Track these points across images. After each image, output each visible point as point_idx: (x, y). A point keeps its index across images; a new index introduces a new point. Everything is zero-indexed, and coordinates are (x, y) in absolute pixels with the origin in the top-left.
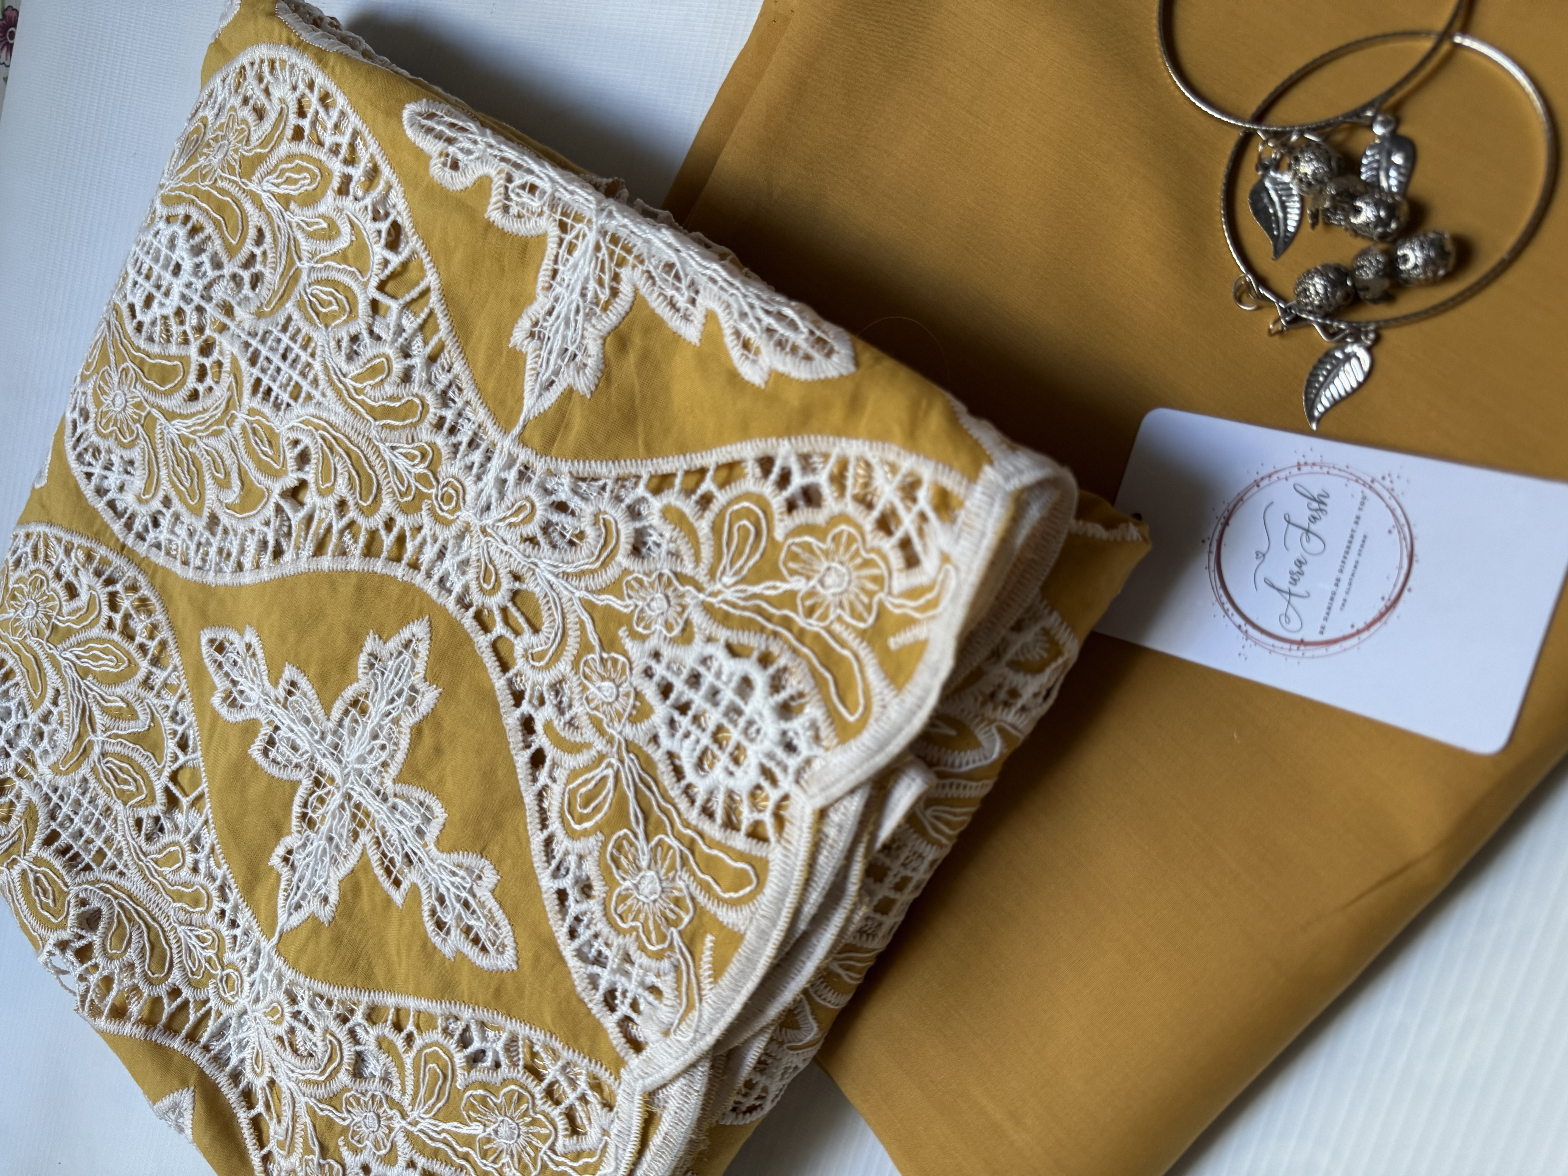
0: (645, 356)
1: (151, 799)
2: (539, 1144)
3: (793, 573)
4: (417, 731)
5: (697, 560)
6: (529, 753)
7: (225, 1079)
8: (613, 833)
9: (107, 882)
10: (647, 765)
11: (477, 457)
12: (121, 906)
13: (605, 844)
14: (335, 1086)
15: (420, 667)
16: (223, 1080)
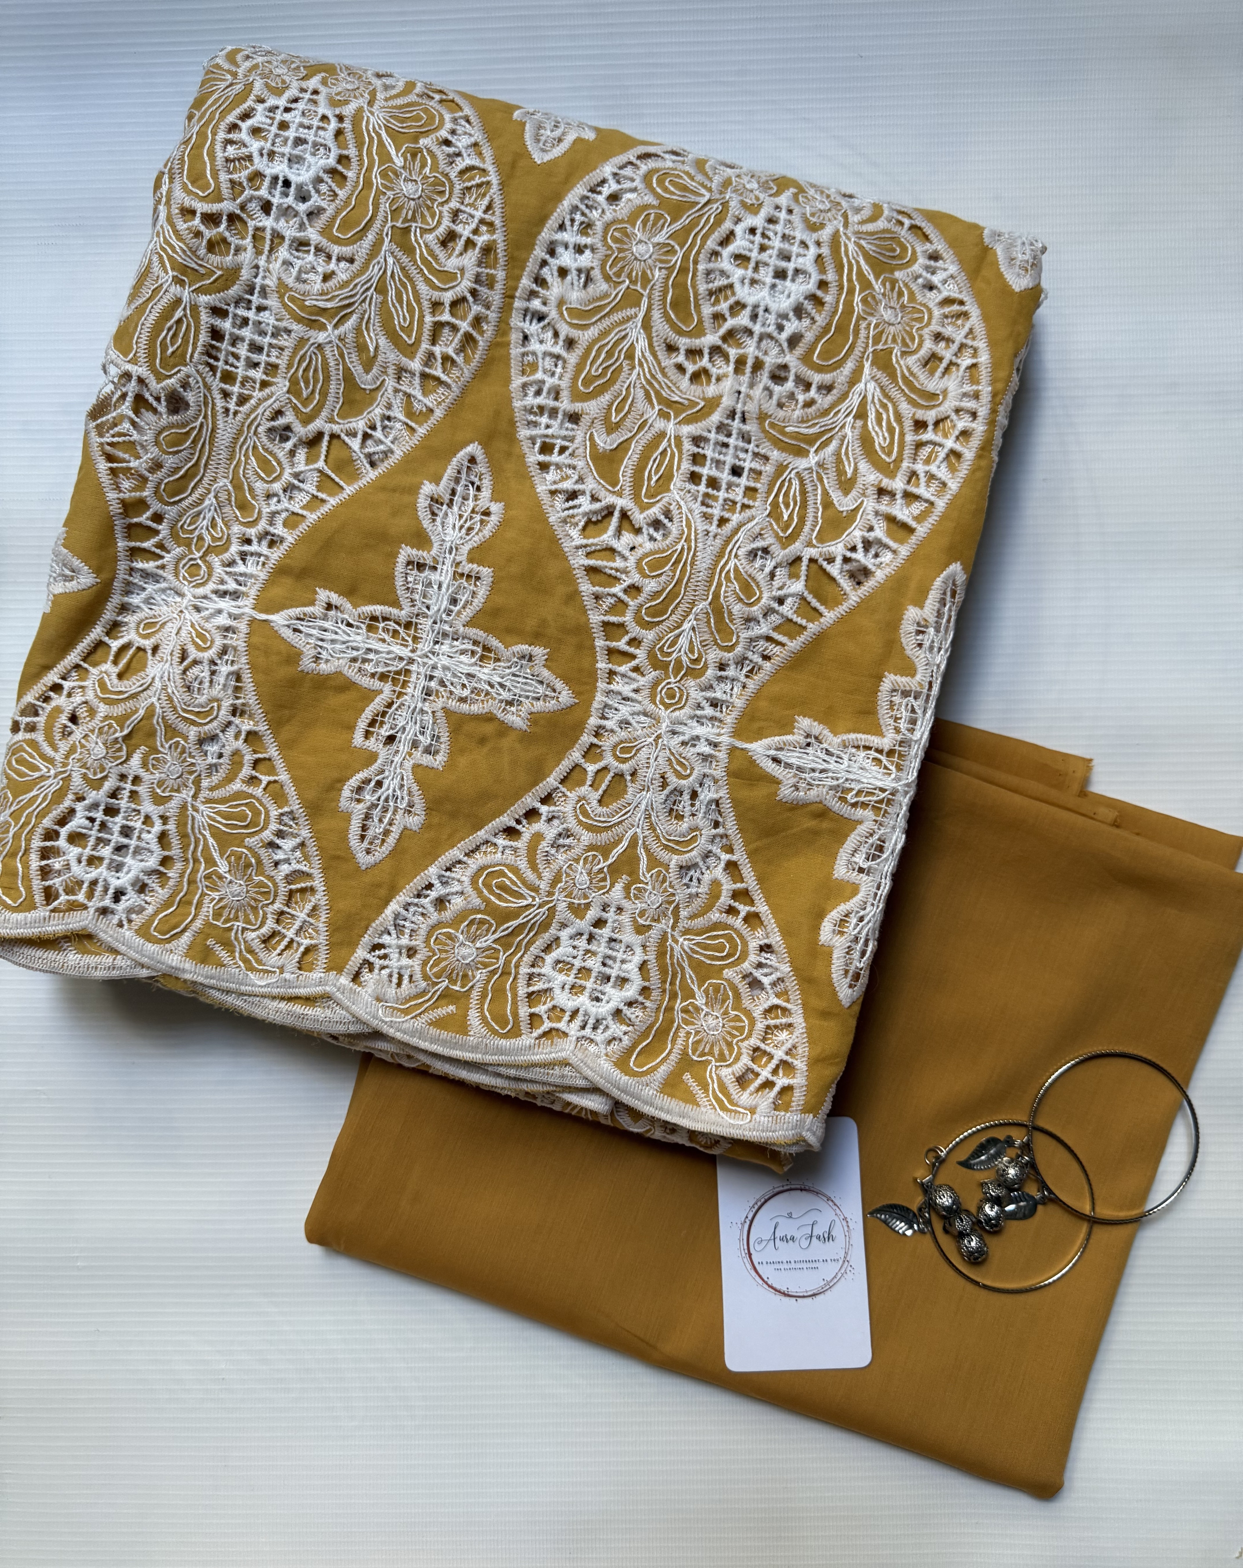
1: (307, 420)
2: (241, 918)
3: (706, 992)
4: (489, 718)
5: (691, 917)
6: (513, 824)
7: (118, 601)
8: (489, 915)
9: (213, 399)
10: (545, 926)
11: (709, 711)
12: (202, 425)
13: (479, 911)
14: (182, 726)
15: (539, 706)
16: (116, 600)
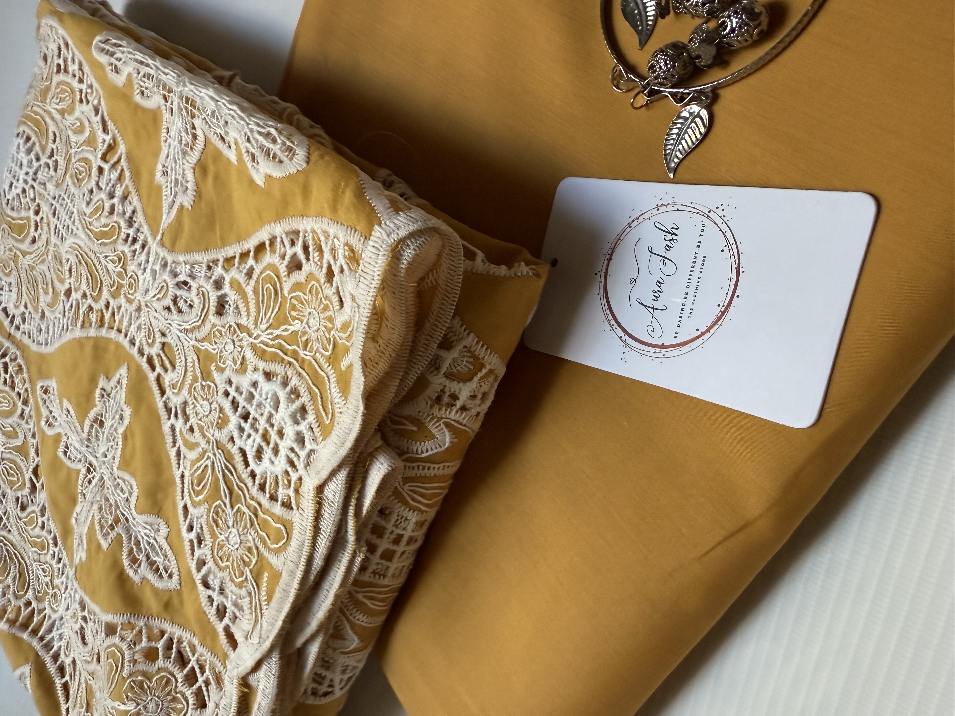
0: (217, 177)
1: (24, 485)
3: (293, 318)
4: (125, 436)
5: (248, 314)
6: (175, 450)
7: (50, 658)
8: (213, 503)
10: (229, 457)
11: (143, 257)
12: (7, 550)
13: (209, 510)
15: (123, 395)
16: (48, 660)
